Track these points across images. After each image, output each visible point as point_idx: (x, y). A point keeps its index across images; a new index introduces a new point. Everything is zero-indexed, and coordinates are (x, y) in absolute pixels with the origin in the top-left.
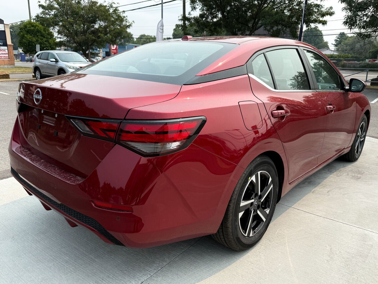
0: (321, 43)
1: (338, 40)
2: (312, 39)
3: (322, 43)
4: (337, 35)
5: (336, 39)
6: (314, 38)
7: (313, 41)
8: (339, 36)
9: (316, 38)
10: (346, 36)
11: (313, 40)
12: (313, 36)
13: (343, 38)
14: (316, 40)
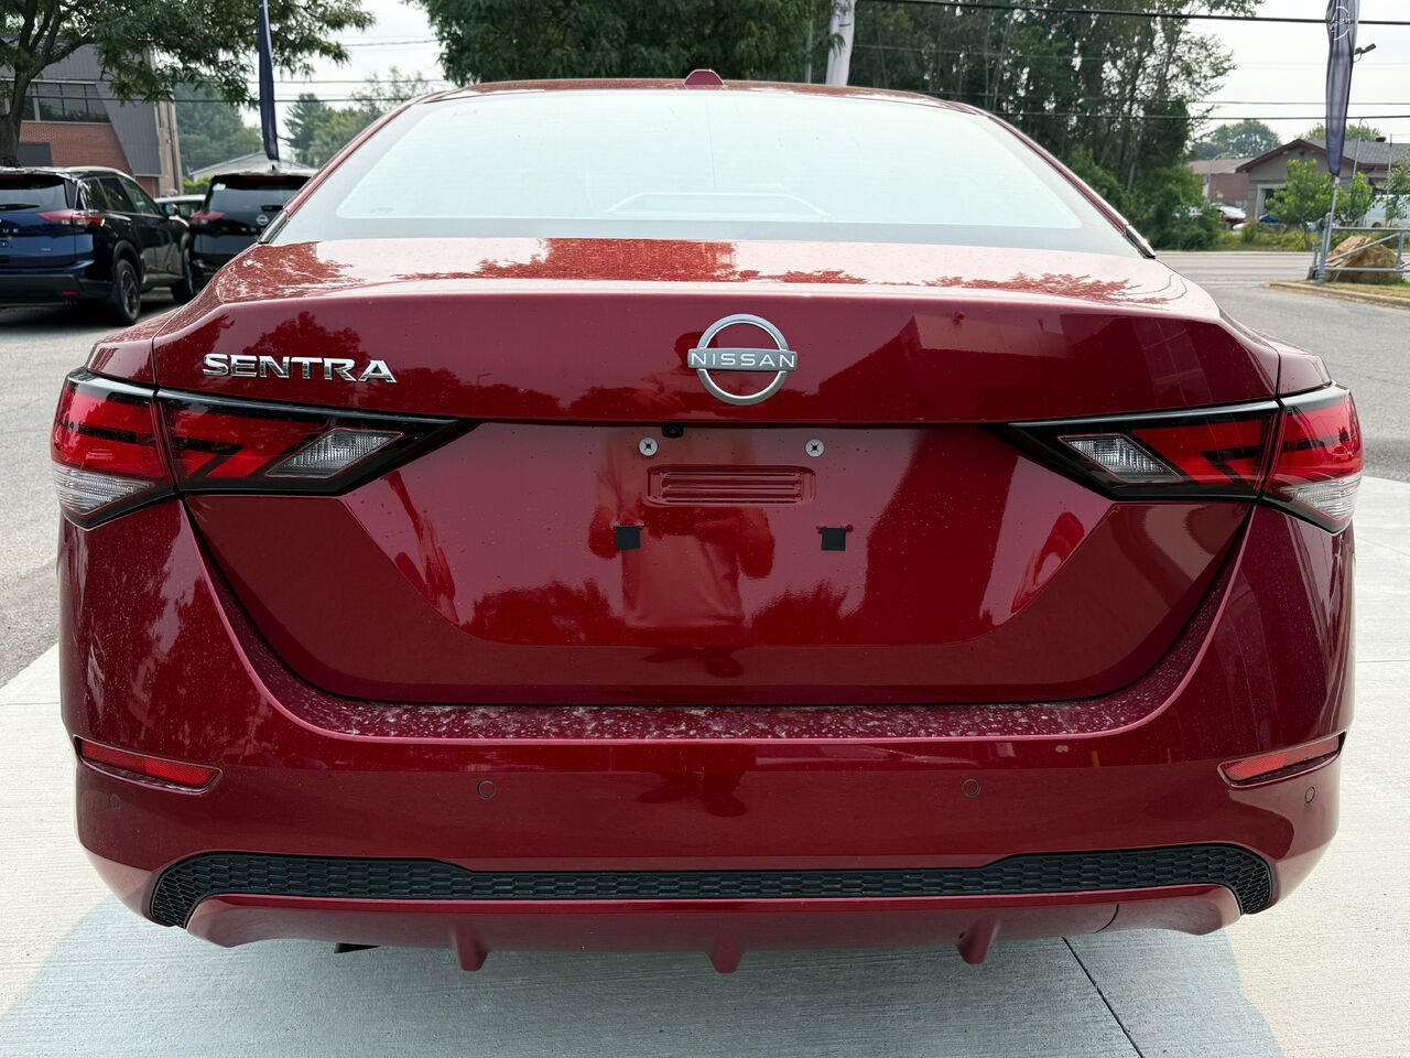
0: (236, 130)
1: (297, 120)
2: (197, 115)
3: (239, 133)
4: (290, 104)
5: (291, 118)
6: (206, 110)
7: (201, 124)
8: (299, 107)
9: (210, 112)
10: (324, 110)
11: (202, 120)
12: (200, 104)
13: (314, 114)
14: (211, 120)
